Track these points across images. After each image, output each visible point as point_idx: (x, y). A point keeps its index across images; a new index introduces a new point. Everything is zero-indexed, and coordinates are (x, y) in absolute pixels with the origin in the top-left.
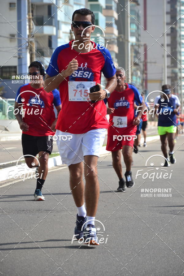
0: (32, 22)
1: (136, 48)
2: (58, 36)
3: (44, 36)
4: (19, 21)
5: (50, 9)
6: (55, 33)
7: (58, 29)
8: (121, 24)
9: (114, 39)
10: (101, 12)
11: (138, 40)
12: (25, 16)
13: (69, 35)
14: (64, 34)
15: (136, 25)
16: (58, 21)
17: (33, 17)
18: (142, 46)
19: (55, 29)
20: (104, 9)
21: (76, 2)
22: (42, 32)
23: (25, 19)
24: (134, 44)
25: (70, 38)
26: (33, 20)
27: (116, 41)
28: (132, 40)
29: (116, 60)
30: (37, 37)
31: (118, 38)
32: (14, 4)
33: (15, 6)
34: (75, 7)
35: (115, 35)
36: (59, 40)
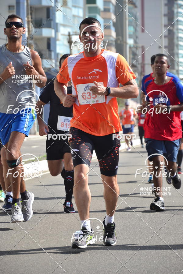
0: (31, 24)
1: (134, 49)
2: (57, 38)
3: (42, 39)
5: (49, 12)
6: (53, 35)
7: (57, 31)
8: (119, 27)
9: (112, 41)
10: (99, 15)
11: (135, 42)
12: (24, 18)
13: (68, 37)
14: (63, 36)
15: (134, 27)
16: (57, 24)
17: (32, 20)
18: (139, 47)
19: (53, 31)
20: (102, 12)
21: (74, 4)
22: (41, 34)
24: (132, 46)
25: (69, 41)
26: (32, 22)
27: (114, 43)
28: (130, 42)
30: (36, 40)
31: (116, 41)
32: (13, 6)
33: (14, 9)
34: (73, 9)
35: (113, 37)
36: (58, 42)
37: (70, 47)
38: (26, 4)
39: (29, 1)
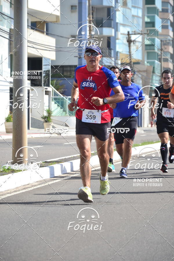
2: (117, 38)
4: (80, 23)
5: (110, 11)
6: (113, 35)
7: (117, 30)
9: (169, 40)
10: (158, 15)
12: (86, 18)
13: (127, 36)
14: (122, 36)
16: (117, 23)
17: (93, 19)
19: (113, 30)
20: (160, 12)
21: (133, 5)
22: (101, 32)
23: (86, 21)
25: (128, 40)
26: (93, 22)
27: (171, 42)
29: (171, 61)
32: (76, 6)
33: (76, 9)
34: (133, 9)
35: (170, 36)
36: (117, 41)
37: (129, 46)
38: (87, 4)
39: (91, 2)
